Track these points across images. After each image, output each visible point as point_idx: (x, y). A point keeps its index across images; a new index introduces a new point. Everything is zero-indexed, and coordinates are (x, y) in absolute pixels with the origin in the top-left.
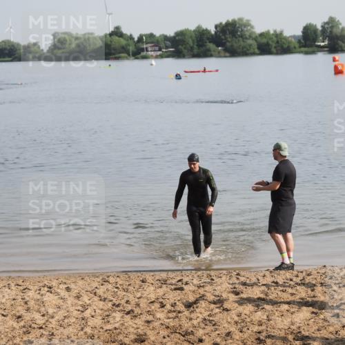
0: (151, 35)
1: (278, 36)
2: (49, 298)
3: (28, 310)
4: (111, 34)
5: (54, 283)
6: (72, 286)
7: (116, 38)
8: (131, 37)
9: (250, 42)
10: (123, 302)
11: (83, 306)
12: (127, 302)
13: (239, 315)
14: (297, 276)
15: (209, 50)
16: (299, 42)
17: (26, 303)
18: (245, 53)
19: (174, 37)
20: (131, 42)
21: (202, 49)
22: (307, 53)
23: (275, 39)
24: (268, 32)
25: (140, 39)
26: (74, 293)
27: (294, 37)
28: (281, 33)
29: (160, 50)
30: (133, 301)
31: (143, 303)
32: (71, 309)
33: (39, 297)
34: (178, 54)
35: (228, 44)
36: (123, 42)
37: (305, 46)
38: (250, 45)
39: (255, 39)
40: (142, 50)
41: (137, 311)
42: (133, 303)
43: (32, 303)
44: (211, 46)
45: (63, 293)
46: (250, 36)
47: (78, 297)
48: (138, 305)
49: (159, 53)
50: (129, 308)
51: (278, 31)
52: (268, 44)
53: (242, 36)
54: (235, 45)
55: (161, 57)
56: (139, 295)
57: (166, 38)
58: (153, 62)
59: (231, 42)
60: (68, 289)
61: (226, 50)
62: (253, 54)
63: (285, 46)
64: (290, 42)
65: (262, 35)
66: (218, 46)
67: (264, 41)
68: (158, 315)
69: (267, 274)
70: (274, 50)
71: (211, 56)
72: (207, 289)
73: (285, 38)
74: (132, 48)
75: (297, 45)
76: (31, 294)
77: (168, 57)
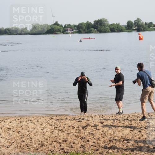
0: (70, 25)
1: (118, 25)
2: (30, 125)
3: (22, 129)
4: (54, 25)
5: (32, 119)
6: (39, 120)
7: (56, 26)
8: (62, 26)
9: (107, 27)
10: (59, 126)
11: (43, 128)
12: (60, 126)
13: (103, 131)
14: (125, 117)
15: (91, 31)
16: (126, 27)
17: (22, 126)
18: (105, 32)
19: (78, 26)
20: (62, 27)
21: (89, 30)
22: (129, 32)
23: (116, 26)
24: (114, 24)
25: (65, 26)
26: (40, 122)
27: (124, 26)
28: (119, 24)
29: (73, 30)
30: (62, 126)
31: (66, 127)
32: (39, 129)
33: (26, 124)
34: (80, 32)
35: (99, 28)
36: (59, 27)
37: (128, 29)
38: (107, 29)
39: (109, 26)
40: (66, 30)
41: (64, 130)
42: (62, 127)
43: (24, 127)
44: (92, 29)
45: (36, 123)
46: (107, 25)
47: (41, 124)
48: (64, 127)
49: (72, 32)
50: (61, 128)
51: (118, 24)
52: (114, 28)
53: (104, 25)
54: (102, 29)
55: (73, 33)
56: (64, 124)
57: (75, 26)
58: (70, 35)
59: (100, 27)
60: (38, 121)
61: (98, 31)
62: (108, 32)
63: (120, 29)
64: (122, 28)
65: (111, 25)
66: (95, 29)
67: (112, 27)
68: (72, 131)
69: (114, 116)
70: (116, 31)
71: (92, 33)
72: (90, 121)
73: (120, 26)
74: (62, 30)
75: (125, 29)
76: (24, 123)
77: (76, 33)
